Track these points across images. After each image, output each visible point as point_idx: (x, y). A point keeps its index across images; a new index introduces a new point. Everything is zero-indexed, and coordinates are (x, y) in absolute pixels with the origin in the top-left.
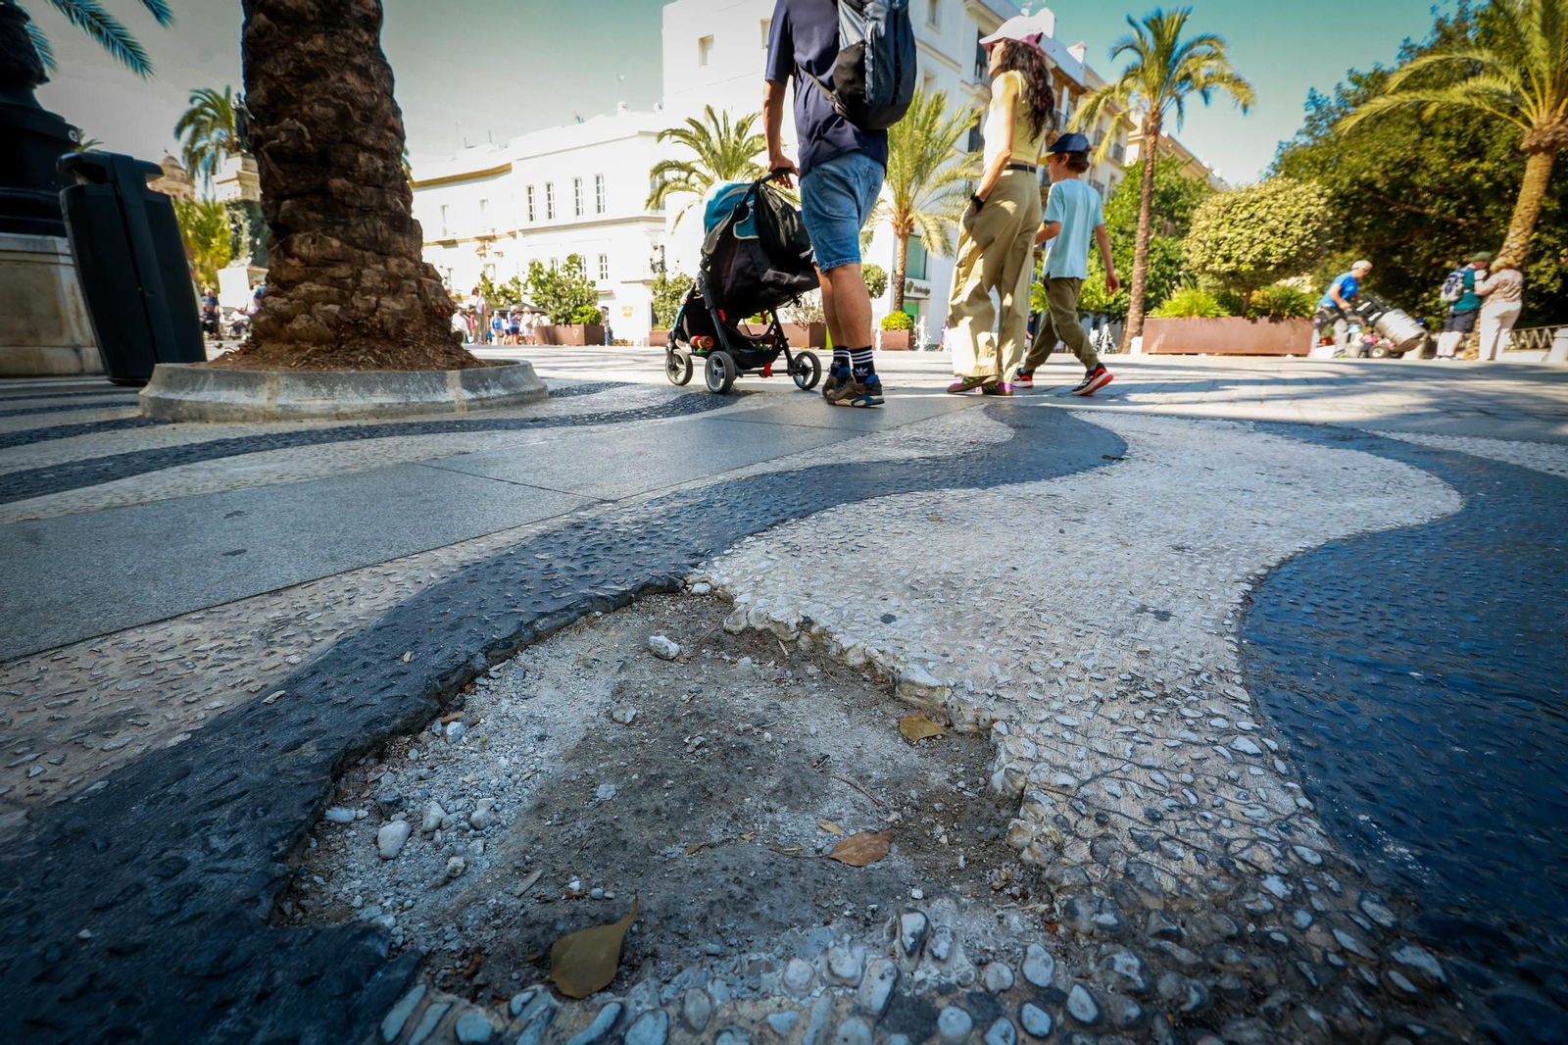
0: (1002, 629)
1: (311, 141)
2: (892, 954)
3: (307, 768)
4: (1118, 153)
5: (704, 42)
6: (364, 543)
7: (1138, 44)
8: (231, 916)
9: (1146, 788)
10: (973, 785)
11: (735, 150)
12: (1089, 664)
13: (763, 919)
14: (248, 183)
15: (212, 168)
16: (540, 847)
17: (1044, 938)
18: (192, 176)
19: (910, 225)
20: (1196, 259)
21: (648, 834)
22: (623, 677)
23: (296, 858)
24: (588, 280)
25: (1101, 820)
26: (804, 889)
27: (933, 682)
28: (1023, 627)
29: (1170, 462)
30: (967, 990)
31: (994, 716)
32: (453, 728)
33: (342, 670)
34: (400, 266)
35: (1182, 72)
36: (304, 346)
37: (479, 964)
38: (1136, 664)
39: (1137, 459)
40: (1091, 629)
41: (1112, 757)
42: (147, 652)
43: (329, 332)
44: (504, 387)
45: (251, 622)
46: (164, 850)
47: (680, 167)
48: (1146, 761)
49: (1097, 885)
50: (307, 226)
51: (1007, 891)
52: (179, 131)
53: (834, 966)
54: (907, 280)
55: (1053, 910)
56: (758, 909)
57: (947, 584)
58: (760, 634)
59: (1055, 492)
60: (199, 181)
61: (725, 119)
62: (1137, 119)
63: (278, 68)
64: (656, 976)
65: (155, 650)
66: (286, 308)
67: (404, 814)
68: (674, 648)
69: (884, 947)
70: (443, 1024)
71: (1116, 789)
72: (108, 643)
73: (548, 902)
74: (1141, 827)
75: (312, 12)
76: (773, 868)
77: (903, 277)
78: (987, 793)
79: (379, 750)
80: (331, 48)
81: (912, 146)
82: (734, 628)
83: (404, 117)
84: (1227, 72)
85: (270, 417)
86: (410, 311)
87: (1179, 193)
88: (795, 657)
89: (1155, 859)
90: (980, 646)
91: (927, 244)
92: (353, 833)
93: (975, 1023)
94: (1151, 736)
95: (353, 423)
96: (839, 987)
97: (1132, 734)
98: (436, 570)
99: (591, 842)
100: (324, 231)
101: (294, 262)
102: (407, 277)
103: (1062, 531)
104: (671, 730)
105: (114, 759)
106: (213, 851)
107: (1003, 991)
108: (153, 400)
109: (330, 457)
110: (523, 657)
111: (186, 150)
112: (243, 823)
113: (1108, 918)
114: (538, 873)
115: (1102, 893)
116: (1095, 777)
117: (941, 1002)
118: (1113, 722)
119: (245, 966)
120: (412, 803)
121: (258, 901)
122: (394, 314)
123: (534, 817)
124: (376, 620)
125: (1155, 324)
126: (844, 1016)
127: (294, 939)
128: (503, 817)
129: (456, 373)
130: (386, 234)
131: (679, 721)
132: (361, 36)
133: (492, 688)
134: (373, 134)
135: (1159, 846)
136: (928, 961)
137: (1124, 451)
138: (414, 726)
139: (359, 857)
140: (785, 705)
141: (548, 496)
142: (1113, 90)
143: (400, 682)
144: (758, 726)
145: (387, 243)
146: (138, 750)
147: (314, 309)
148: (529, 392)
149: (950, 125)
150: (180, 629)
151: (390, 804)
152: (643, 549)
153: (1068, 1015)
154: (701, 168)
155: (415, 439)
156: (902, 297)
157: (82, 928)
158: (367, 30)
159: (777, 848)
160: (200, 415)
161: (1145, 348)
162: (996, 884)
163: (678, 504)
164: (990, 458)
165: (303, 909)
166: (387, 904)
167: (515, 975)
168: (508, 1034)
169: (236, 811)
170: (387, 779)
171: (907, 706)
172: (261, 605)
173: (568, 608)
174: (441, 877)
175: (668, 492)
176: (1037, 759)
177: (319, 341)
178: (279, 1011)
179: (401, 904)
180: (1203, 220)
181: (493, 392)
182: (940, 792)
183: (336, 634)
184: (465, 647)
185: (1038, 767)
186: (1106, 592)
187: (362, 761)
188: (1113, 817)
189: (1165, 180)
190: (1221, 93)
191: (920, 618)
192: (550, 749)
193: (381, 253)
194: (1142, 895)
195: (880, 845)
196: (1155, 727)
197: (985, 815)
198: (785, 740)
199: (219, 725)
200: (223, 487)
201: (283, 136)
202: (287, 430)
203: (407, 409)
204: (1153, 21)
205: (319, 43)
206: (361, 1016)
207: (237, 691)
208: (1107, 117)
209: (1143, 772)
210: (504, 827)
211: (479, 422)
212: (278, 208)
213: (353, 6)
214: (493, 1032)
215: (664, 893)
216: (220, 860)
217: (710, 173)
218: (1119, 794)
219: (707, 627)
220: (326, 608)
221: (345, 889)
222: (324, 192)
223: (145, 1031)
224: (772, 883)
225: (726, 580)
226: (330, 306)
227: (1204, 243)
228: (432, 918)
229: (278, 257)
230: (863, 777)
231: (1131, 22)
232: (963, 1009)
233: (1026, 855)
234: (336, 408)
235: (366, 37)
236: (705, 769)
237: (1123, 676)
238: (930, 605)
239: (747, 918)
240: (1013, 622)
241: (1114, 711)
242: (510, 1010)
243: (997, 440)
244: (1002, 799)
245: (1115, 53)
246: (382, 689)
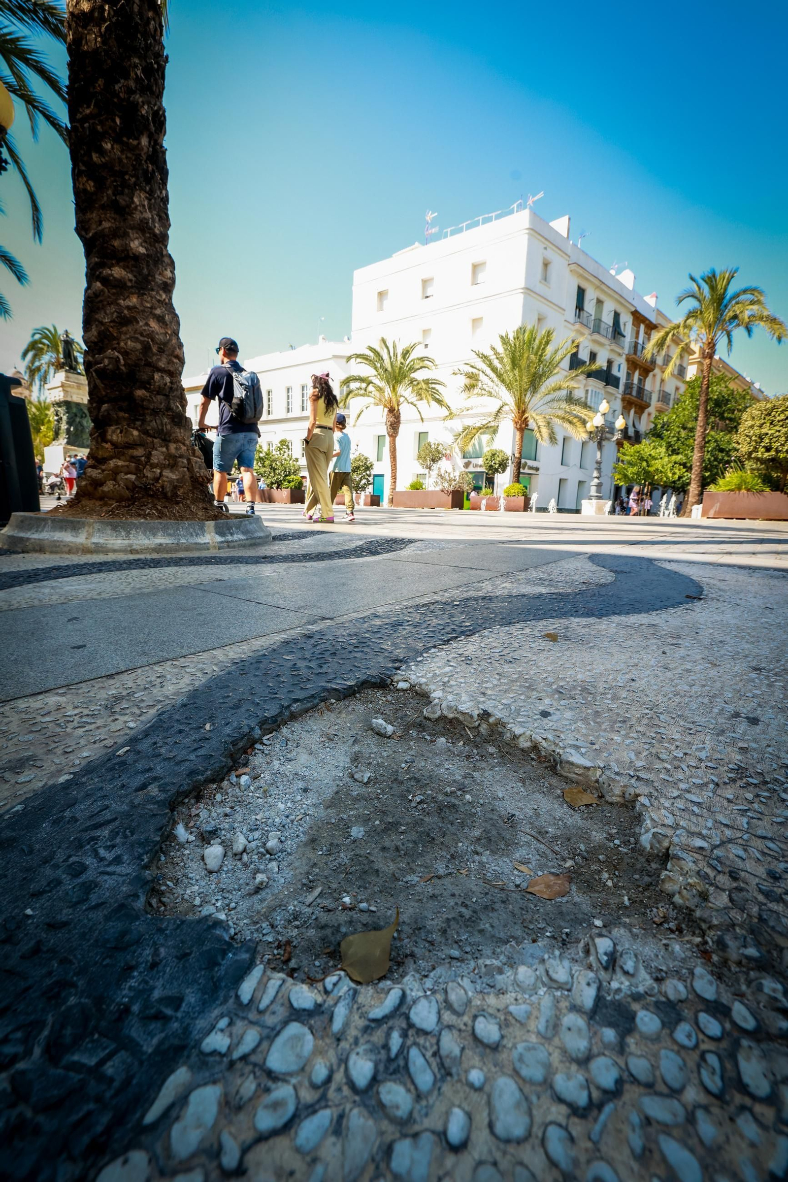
0: (631, 726)
1: (124, 365)
2: (590, 967)
3: (154, 804)
4: (682, 371)
5: (382, 295)
6: (163, 643)
7: (698, 294)
8: (122, 906)
9: (764, 854)
10: (626, 843)
11: (400, 368)
12: (703, 755)
13: (488, 935)
14: (69, 389)
15: (44, 380)
16: (317, 870)
17: (702, 963)
18: (31, 384)
19: (526, 421)
20: (744, 448)
21: (392, 866)
22: (357, 748)
23: (155, 868)
24: (294, 457)
25: (734, 875)
26: (513, 914)
27: (588, 764)
28: (647, 725)
29: (739, 602)
30: (653, 999)
31: (638, 791)
32: (244, 779)
33: (165, 734)
34: (177, 449)
35: (731, 314)
36: (110, 502)
37: (290, 953)
38: (739, 757)
39: (712, 599)
40: (699, 729)
41: (733, 828)
42: (34, 715)
43: (127, 493)
44: (243, 533)
45: (98, 697)
46: (70, 856)
47: (361, 380)
48: (760, 832)
49: (739, 925)
50: (117, 422)
51: (666, 926)
52: (25, 354)
53: (551, 973)
54: (523, 461)
55: (706, 943)
56: (482, 927)
57: (584, 689)
58: (451, 721)
59: (654, 623)
60: (35, 388)
61: (394, 347)
62: (695, 347)
63: (106, 317)
64: (417, 971)
65: (38, 714)
66: (100, 476)
67: (219, 840)
68: (390, 729)
69: (581, 962)
70: (280, 995)
71: (741, 853)
72: (7, 708)
73: (329, 911)
74: (765, 883)
75: (131, 281)
76: (489, 896)
77: (520, 459)
78: (637, 849)
79: (197, 793)
80: (142, 304)
81: (529, 366)
82: (432, 716)
83: (185, 349)
84: (765, 313)
85: (86, 551)
86: (181, 480)
87: (728, 400)
88: (478, 739)
89: (781, 909)
90: (617, 738)
91: (538, 435)
92: (187, 852)
93: (664, 1024)
94: (760, 813)
95: (142, 556)
96: (557, 989)
97: (746, 811)
98: (216, 664)
99: (353, 868)
100: (128, 425)
101: (108, 445)
102: (181, 456)
103: (664, 653)
104: (397, 789)
105: (25, 790)
106: (102, 859)
107: (681, 1001)
108: (9, 537)
109: (130, 580)
110: (284, 730)
111: (29, 368)
112: (118, 840)
113: (752, 951)
114: (319, 889)
115: (744, 932)
116: (723, 843)
117: (635, 1006)
118: (729, 801)
119: (138, 942)
120: (223, 832)
121: (138, 897)
122: (171, 481)
123: (309, 848)
124: (180, 700)
125: (712, 496)
126: (564, 1011)
127: (168, 926)
128: (289, 845)
129: (211, 524)
130: (169, 427)
131: (402, 783)
132: (161, 296)
133: (266, 752)
134: (164, 360)
135: (782, 899)
136: (619, 974)
137: (701, 593)
138: (218, 778)
139: (195, 870)
140: (476, 775)
141: (284, 612)
142: (679, 327)
143: (206, 745)
144: (460, 790)
145: (169, 433)
146: (40, 784)
147: (119, 477)
148: (260, 538)
149: (556, 351)
150: (52, 700)
151: (210, 832)
152: (358, 655)
153: (734, 1024)
154: (376, 381)
155: (186, 569)
156: (519, 473)
157: (25, 908)
158: (165, 292)
159: (486, 881)
160: (40, 548)
161: (704, 513)
162: (656, 919)
163: (378, 622)
164: (600, 595)
165: (164, 904)
166: (219, 904)
167: (317, 963)
168: (326, 1005)
169: (112, 831)
170: (204, 814)
171: (567, 780)
172: (102, 685)
173: (313, 696)
174: (251, 887)
175: (367, 613)
176: (676, 827)
177: (120, 499)
178: (167, 976)
179: (228, 905)
180: (749, 421)
181: (236, 537)
182: (601, 847)
183: (156, 708)
184: (246, 722)
185: (678, 832)
186: (706, 700)
187: (186, 800)
188: (743, 874)
189: (717, 390)
190: (761, 329)
191: (568, 714)
192: (310, 800)
193: (164, 440)
194: (775, 936)
195: (563, 884)
196: (763, 807)
197: (639, 866)
198: (481, 801)
199: (89, 769)
200: (62, 600)
201: (106, 361)
202: (98, 560)
203: (178, 548)
204: (709, 278)
205: (134, 300)
206: (223, 984)
207: (97, 745)
208: (673, 346)
209: (759, 841)
210: (289, 854)
211: (227, 558)
212: (99, 408)
213: (157, 276)
214: (316, 1002)
215: (411, 910)
216: (108, 865)
217: (382, 384)
218: (744, 856)
219: (412, 715)
220: (145, 688)
221: (188, 892)
222: (130, 398)
223: (80, 983)
224: (489, 908)
225: (423, 680)
226: (129, 476)
227: (750, 437)
228: (251, 917)
229: (97, 442)
230: (542, 833)
231: (692, 279)
232: (653, 1013)
233: (677, 899)
234: (130, 545)
235: (164, 296)
236: (426, 819)
237: (731, 766)
238: (575, 705)
239: (476, 933)
240: (639, 720)
241: (729, 793)
242: (325, 988)
243: (603, 581)
244: (650, 855)
245: (680, 300)
246: (195, 750)
